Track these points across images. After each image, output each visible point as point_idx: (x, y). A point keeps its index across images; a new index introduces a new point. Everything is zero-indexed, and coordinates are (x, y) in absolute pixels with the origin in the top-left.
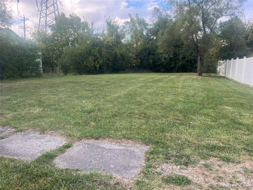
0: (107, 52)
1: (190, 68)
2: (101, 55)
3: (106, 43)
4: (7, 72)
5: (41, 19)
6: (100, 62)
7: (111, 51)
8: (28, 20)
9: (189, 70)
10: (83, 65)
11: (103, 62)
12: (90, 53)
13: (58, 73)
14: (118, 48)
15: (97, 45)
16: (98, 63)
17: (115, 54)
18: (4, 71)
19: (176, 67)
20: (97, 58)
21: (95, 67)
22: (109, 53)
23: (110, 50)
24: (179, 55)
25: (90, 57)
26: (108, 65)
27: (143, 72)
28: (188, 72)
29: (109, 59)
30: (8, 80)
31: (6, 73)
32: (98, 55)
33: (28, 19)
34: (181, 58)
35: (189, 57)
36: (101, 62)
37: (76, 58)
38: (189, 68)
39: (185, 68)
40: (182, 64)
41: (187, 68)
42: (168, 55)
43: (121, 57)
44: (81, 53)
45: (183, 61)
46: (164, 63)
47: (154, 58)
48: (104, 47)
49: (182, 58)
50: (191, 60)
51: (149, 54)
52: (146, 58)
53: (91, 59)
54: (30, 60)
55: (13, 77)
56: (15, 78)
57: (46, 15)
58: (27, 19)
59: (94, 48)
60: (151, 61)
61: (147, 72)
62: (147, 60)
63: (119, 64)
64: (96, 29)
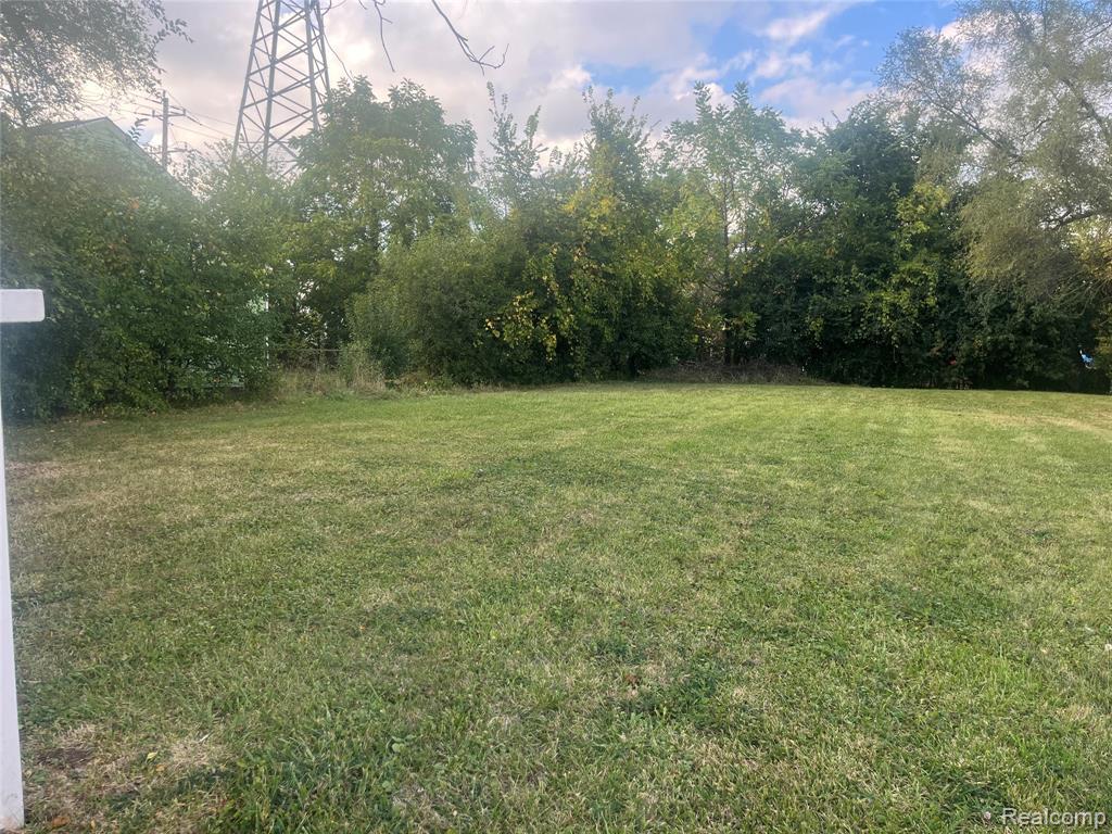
0: (594, 272)
1: (1036, 368)
2: (567, 285)
3: (591, 226)
4: (89, 370)
5: (245, 111)
6: (562, 323)
7: (614, 267)
8: (184, 115)
9: (1029, 376)
10: (482, 339)
11: (579, 322)
12: (518, 273)
13: (361, 381)
14: (640, 251)
15: (551, 237)
16: (554, 329)
17: (635, 284)
18: (73, 363)
19: (954, 358)
20: (551, 304)
21: (538, 348)
22: (607, 275)
23: (608, 261)
24: (974, 298)
25: (519, 297)
26: (597, 336)
27: (769, 379)
28: (1023, 388)
29: (603, 308)
30: (95, 423)
31: (84, 379)
32: (554, 285)
33: (184, 111)
34: (987, 309)
35: (1037, 309)
36: (566, 323)
37: (445, 298)
38: (1029, 368)
39: (1006, 365)
40: (991, 341)
41: (1015, 366)
42: (906, 294)
43: (656, 300)
44: (470, 274)
45: (999, 326)
46: (892, 333)
47: (834, 307)
48: (579, 246)
49: (994, 311)
50: (1043, 326)
51: (804, 287)
52: (787, 306)
53: (520, 304)
54: (225, 302)
55: (130, 402)
56: (138, 412)
57: (271, 95)
58: (181, 112)
59: (537, 248)
60: (815, 325)
61: (793, 380)
62: (795, 316)
63: (646, 335)
64: (546, 149)
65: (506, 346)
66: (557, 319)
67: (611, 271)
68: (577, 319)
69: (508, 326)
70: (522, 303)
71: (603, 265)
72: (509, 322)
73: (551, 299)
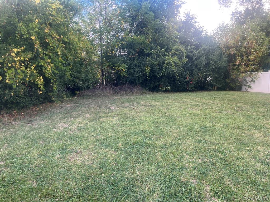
6: (46, 69)
12: (12, 33)
22: (64, 42)
65: (9, 87)
66: (42, 66)
67: (66, 40)
68: (55, 66)
69: (10, 72)
70: (17, 54)
71: (62, 36)
72: (10, 68)
73: (37, 53)
